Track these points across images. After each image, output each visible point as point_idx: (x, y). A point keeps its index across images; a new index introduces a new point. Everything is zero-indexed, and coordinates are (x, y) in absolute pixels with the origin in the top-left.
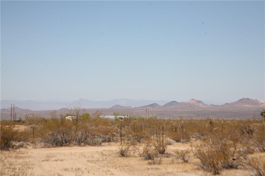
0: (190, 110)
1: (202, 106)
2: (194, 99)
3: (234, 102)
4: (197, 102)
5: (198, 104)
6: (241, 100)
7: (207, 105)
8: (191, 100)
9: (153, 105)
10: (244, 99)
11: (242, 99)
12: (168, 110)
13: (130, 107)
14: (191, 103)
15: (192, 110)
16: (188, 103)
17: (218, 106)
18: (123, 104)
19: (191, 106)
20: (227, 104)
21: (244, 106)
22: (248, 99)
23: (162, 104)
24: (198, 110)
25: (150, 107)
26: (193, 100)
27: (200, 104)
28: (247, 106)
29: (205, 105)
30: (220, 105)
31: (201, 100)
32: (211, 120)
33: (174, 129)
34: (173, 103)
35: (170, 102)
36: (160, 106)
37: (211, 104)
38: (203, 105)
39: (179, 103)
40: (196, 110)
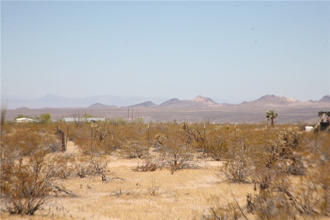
0: (196, 111)
1: (212, 106)
2: (203, 96)
3: (255, 101)
4: (205, 100)
5: (207, 102)
6: (263, 98)
7: (219, 104)
8: (197, 97)
9: (146, 104)
10: (267, 96)
11: (266, 96)
12: (167, 111)
13: (115, 106)
14: (197, 101)
15: (199, 111)
16: (194, 101)
17: (233, 105)
18: (106, 102)
19: (197, 105)
20: (245, 102)
21: (267, 105)
22: (273, 96)
23: (158, 103)
24: (206, 111)
25: (143, 106)
26: (200, 97)
27: (210, 103)
28: (272, 105)
29: (216, 104)
30: (236, 103)
31: (211, 98)
32: (186, 123)
33: (99, 136)
34: (174, 101)
35: (169, 100)
36: (156, 105)
37: (224, 102)
38: (213, 103)
39: (181, 102)
40: (205, 111)
